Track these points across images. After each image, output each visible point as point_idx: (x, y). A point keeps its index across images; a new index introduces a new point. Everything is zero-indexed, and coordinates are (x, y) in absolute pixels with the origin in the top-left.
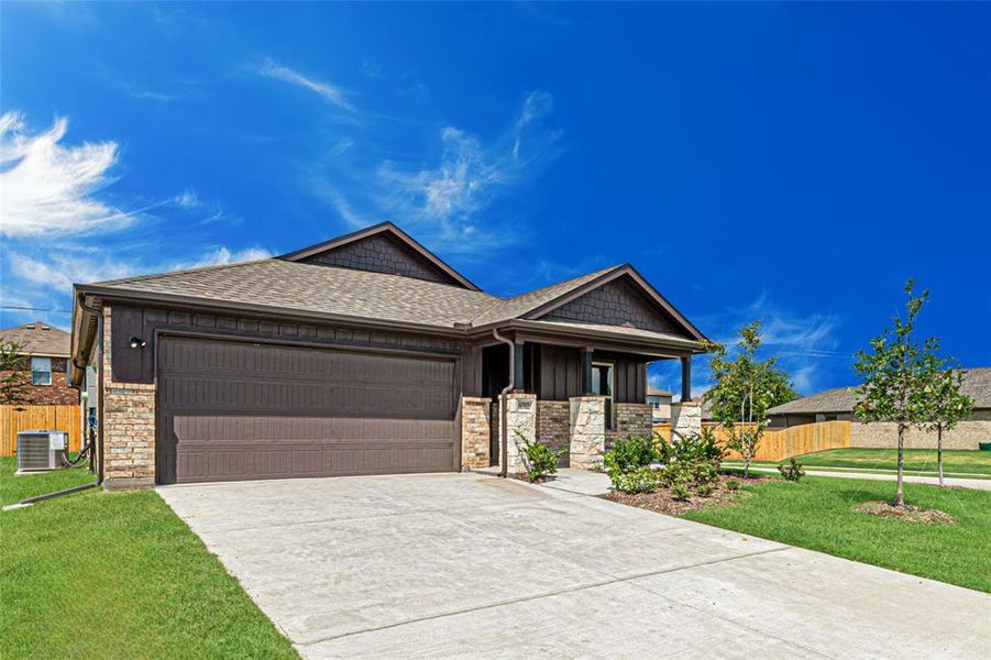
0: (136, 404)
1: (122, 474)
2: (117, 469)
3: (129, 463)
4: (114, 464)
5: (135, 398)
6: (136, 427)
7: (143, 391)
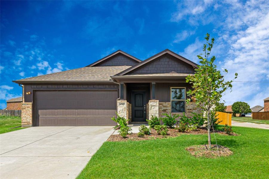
0: (28, 107)
1: (25, 124)
2: (24, 122)
3: (26, 121)
4: (23, 121)
5: (27, 106)
6: (28, 113)
7: (29, 104)
